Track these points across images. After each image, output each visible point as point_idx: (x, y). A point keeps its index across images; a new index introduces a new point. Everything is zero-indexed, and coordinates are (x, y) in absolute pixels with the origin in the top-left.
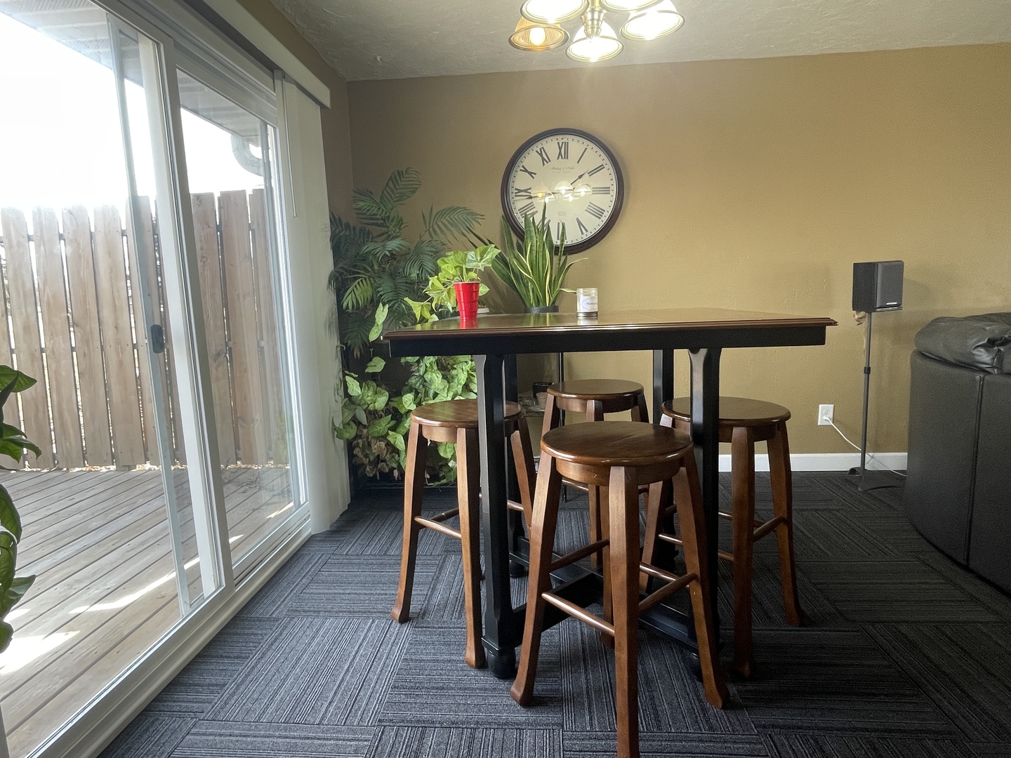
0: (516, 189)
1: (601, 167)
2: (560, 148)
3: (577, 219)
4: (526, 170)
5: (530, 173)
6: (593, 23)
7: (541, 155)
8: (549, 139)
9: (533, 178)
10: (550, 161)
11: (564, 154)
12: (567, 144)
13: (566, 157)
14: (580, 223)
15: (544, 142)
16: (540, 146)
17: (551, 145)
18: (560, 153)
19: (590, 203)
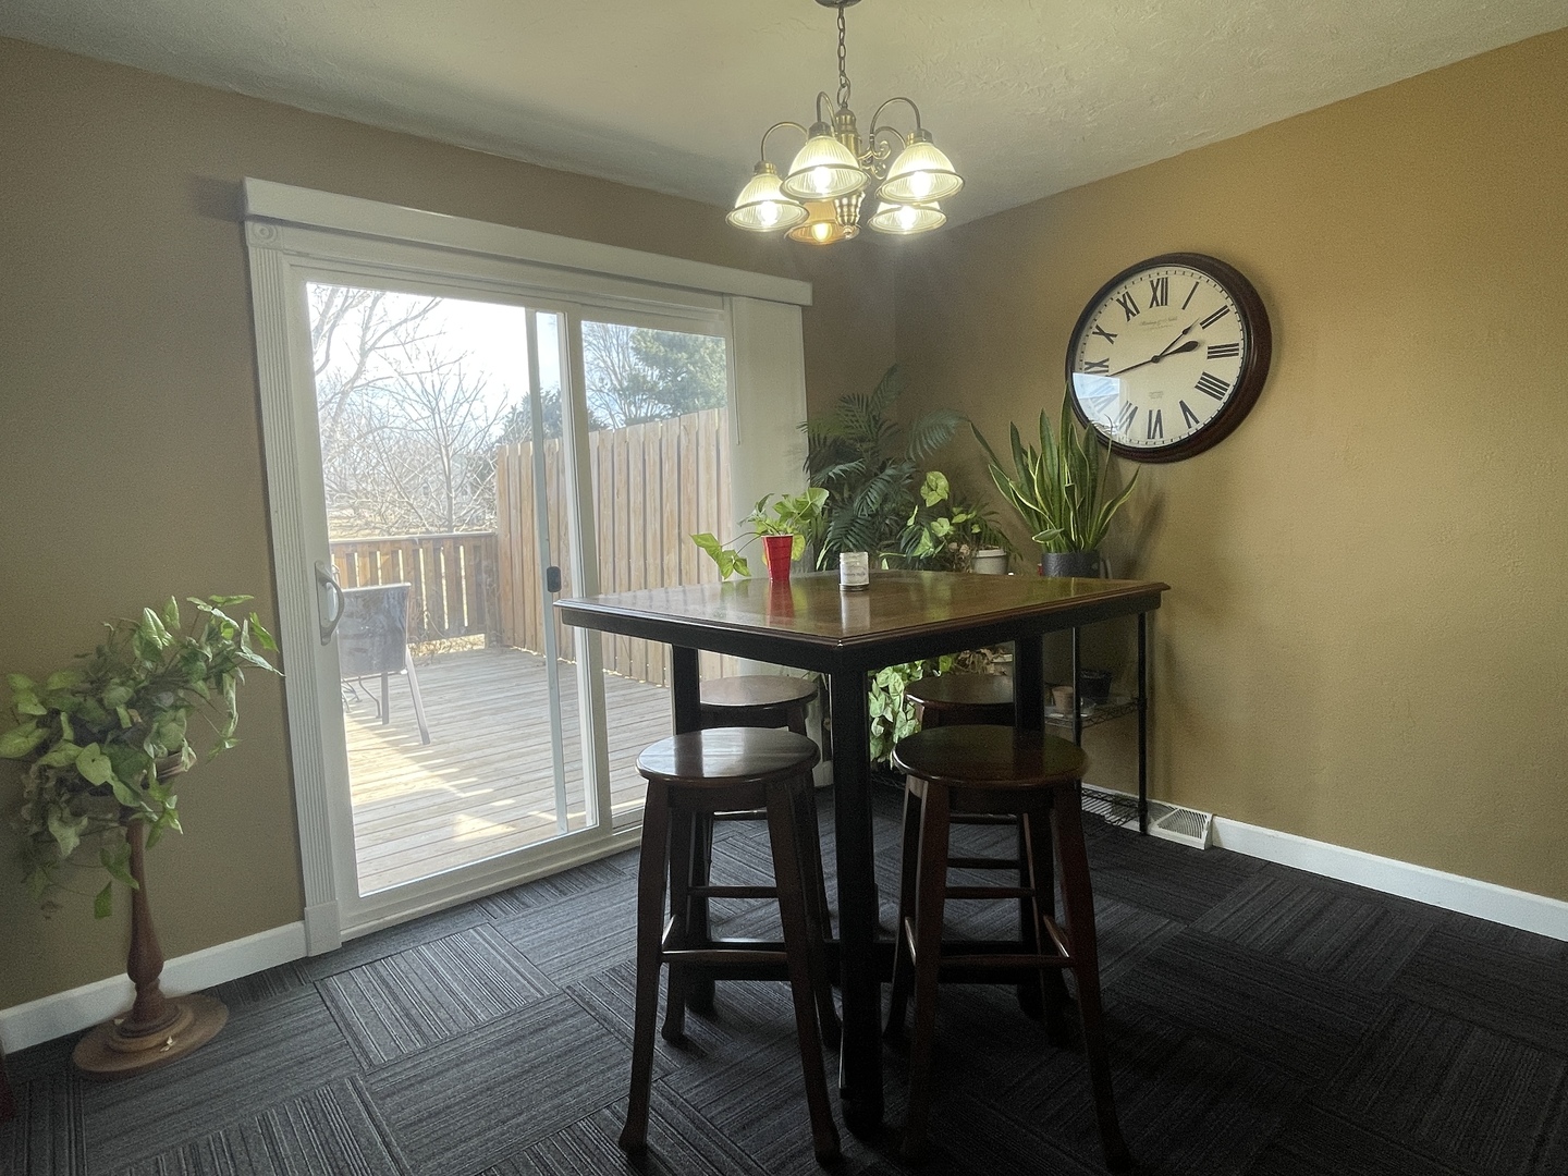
0: (1086, 363)
1: (1224, 311)
2: (1155, 290)
3: (1181, 402)
4: (1101, 332)
5: (1108, 336)
6: (849, 210)
7: (1124, 305)
8: (1136, 278)
9: (1112, 342)
10: (1138, 312)
11: (1160, 297)
12: (1165, 282)
13: (1165, 301)
14: (1185, 409)
15: (1128, 283)
16: (1123, 291)
17: (1140, 289)
18: (1155, 298)
19: (1204, 374)
